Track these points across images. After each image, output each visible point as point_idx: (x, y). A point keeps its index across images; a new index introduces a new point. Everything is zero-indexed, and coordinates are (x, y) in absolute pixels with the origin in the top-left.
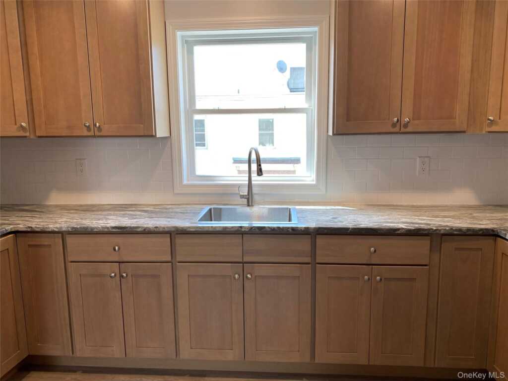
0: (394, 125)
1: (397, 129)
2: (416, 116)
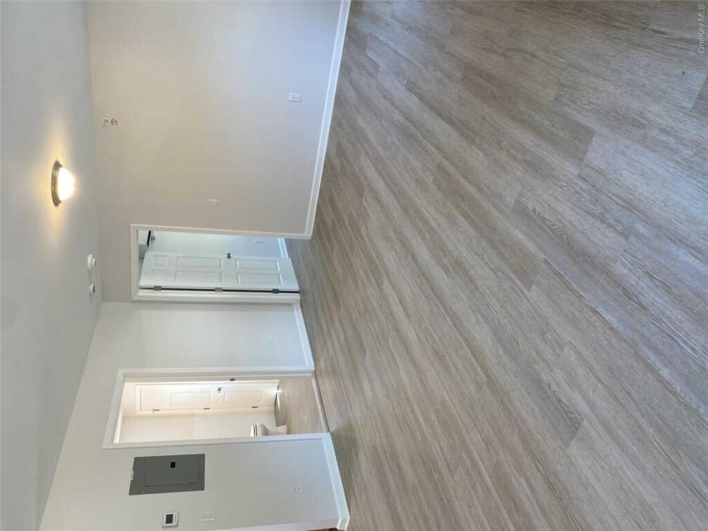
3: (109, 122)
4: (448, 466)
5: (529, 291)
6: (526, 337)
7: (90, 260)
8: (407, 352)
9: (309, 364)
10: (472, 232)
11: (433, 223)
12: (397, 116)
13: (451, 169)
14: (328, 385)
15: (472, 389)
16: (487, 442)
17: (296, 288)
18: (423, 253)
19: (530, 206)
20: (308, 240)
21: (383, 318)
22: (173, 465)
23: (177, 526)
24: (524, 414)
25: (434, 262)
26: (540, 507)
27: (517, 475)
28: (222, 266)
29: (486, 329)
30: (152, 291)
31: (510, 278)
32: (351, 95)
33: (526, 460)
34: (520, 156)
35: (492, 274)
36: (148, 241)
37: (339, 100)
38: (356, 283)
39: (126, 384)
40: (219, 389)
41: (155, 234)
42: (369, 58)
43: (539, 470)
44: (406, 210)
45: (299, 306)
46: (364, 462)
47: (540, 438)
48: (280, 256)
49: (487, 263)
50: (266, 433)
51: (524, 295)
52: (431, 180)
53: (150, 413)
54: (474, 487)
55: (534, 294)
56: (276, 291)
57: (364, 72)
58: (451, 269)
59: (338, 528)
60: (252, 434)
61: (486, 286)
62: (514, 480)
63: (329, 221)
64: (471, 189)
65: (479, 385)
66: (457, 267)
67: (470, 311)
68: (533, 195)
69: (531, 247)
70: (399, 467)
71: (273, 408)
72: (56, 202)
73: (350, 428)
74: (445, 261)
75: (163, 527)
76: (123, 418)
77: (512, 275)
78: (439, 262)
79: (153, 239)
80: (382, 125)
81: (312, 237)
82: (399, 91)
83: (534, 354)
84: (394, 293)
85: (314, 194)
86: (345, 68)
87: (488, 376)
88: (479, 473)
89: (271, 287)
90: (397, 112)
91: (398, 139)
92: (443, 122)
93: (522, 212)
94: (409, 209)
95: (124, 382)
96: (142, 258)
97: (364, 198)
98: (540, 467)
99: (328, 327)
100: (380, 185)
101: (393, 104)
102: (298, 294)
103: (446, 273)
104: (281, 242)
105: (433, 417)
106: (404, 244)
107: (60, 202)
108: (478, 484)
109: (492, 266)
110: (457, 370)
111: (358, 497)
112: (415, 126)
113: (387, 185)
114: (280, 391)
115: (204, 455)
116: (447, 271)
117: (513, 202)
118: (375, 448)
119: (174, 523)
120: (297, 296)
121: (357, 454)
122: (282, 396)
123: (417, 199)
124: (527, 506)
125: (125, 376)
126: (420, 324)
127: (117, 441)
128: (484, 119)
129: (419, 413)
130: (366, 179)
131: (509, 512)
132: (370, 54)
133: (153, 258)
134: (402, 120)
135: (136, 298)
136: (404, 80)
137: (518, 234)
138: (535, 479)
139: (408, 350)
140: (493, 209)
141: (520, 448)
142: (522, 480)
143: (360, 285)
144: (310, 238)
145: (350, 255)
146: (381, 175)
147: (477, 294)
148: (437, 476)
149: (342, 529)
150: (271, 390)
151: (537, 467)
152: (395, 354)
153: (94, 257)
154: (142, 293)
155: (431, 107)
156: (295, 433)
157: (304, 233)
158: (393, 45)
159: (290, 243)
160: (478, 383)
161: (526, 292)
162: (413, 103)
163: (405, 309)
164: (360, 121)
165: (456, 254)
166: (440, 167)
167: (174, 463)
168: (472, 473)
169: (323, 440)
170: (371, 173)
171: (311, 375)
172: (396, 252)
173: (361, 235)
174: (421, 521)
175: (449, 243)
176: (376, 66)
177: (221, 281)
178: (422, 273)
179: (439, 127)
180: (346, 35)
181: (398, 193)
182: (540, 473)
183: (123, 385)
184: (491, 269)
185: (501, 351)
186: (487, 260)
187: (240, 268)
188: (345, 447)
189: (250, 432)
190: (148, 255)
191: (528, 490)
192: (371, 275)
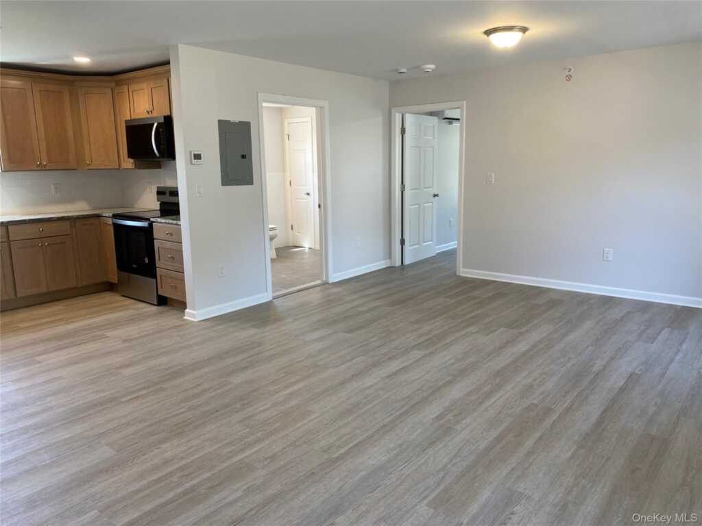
0: (38, 166)
1: (40, 168)
2: (50, 161)
3: (570, 73)
4: (249, 417)
5: (427, 505)
6: (380, 500)
7: (430, 67)
8: (353, 376)
9: (334, 277)
10: (483, 445)
11: (487, 404)
12: (598, 365)
13: (548, 423)
14: (315, 297)
15: (323, 443)
16: (273, 458)
17: (407, 262)
18: (456, 392)
19: (517, 509)
20: (455, 272)
21: (385, 351)
22: (243, 157)
23: (191, 163)
24: (302, 497)
25: (447, 404)
26: (216, 511)
27: (244, 488)
28: (426, 190)
29: (384, 458)
30: (401, 127)
31: (439, 484)
32: (616, 313)
33: (258, 498)
34: (570, 498)
35: (440, 467)
36: (449, 119)
37: (608, 301)
38: (417, 322)
39: (314, 109)
40: (308, 194)
41: (456, 125)
42: (660, 332)
43: (250, 511)
44: (498, 373)
45: (389, 265)
46: (247, 333)
47: (282, 512)
48: (437, 245)
49: (451, 461)
50: (272, 239)
51: (422, 500)
52: (535, 402)
53: (286, 132)
54: (231, 444)
55: (424, 510)
56: (403, 242)
57: (643, 328)
58: (442, 422)
59: (187, 310)
60: (271, 226)
61: (429, 458)
62: (238, 485)
63: (476, 293)
64: (529, 444)
65: (327, 450)
66: (444, 428)
67: (400, 442)
68: (531, 512)
69: (474, 508)
70: (246, 368)
71: (291, 244)
72: (488, 33)
73: (278, 319)
74: (449, 415)
75: (191, 152)
76: (281, 108)
77: (442, 487)
78: (448, 410)
79: (450, 123)
80: (588, 347)
81: (458, 276)
82: (628, 364)
83: (363, 508)
84: (411, 362)
85: (504, 277)
86: (645, 306)
87: (337, 459)
88: (243, 450)
89: (406, 237)
90: (604, 363)
91: (574, 365)
92: (598, 413)
93: (510, 499)
94: (502, 377)
95: (316, 107)
96: (431, 114)
97: (506, 329)
98: (253, 512)
99: (368, 295)
100: (522, 346)
101: (612, 359)
102: (400, 263)
103: (437, 416)
104: (453, 245)
105: (294, 403)
106: (463, 373)
107: (488, 36)
108: (233, 448)
109: (449, 466)
110: (340, 428)
111: (215, 329)
112: (591, 383)
113: (524, 354)
114: (307, 250)
115: (252, 184)
116: (439, 418)
117: (520, 490)
118: (260, 344)
119: (194, 161)
120: (398, 263)
121: (253, 326)
122: (303, 253)
123: (512, 386)
124: (216, 497)
125: (322, 108)
126: (382, 389)
127: (265, 104)
128: (608, 459)
129: (296, 388)
130: (527, 331)
131: (209, 479)
132: (665, 333)
133: (431, 125)
134: (596, 369)
135: (393, 111)
136: (641, 370)
137: (485, 495)
138: (242, 506)
139: (354, 377)
140: (510, 468)
141: (270, 492)
142: (239, 494)
143: (416, 326)
144: (458, 274)
145: (445, 316)
146: (534, 346)
147: (418, 449)
148: (238, 406)
149: (186, 314)
150: (308, 242)
151: (252, 510)
152: (349, 363)
153: (433, 70)
154: (398, 117)
155: (614, 401)
156: (272, 266)
157: (463, 268)
158: (677, 358)
159: (451, 254)
160: (329, 449)
161: (425, 502)
162: (616, 380)
163: (395, 373)
164: (588, 324)
165: (458, 427)
166: (548, 411)
167: (246, 158)
168: (243, 442)
169: (266, 294)
170: (535, 336)
171: (324, 279)
172: (452, 364)
173: (467, 326)
174: (196, 391)
175: (468, 420)
176: (653, 339)
177: (412, 189)
178: (435, 391)
179: (593, 409)
180: (683, 307)
181: (517, 365)
182: (247, 512)
183: (313, 107)
184: (446, 466)
185: (364, 473)
186: (454, 462)
187: (424, 207)
188: (259, 315)
189: (272, 224)
190: (435, 120)
191: (231, 498)
192: (427, 338)
